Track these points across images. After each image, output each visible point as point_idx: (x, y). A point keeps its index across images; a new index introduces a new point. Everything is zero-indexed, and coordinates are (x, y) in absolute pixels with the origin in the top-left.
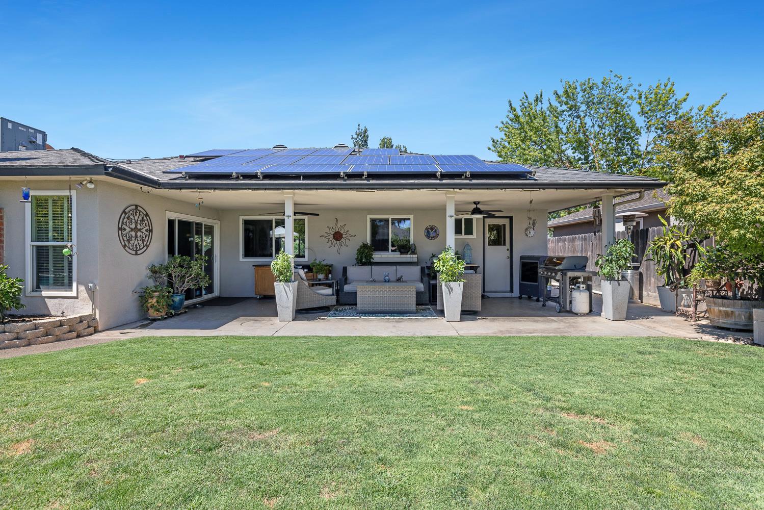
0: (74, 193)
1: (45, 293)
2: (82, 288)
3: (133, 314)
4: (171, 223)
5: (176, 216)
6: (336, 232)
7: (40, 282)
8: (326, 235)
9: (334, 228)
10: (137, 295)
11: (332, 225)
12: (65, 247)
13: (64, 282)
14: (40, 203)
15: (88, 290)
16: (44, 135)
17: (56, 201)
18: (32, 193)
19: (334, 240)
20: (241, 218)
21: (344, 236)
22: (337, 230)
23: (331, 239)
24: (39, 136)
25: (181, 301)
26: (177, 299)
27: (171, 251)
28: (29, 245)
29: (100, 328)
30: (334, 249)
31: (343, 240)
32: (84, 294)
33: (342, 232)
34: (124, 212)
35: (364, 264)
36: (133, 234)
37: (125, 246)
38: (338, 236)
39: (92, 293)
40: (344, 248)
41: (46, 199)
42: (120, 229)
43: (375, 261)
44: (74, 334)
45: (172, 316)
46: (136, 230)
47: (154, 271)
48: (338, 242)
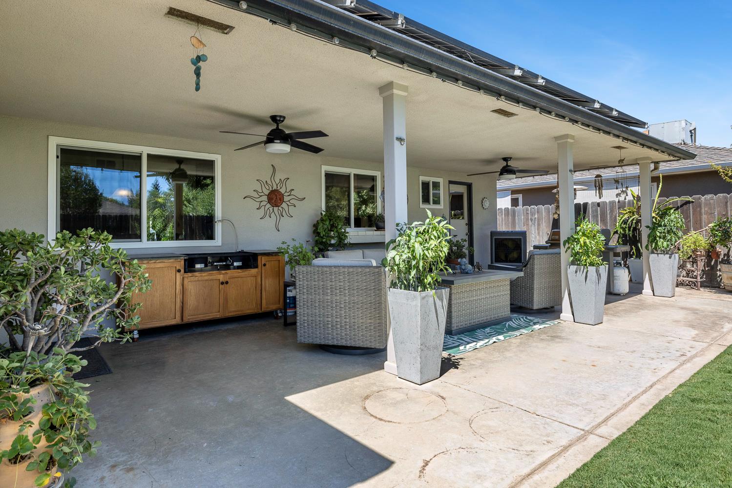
6: (272, 191)
8: (255, 195)
9: (269, 182)
11: (266, 176)
19: (268, 206)
20: (54, 143)
21: (286, 199)
22: (275, 187)
23: (263, 203)
30: (270, 222)
31: (284, 205)
33: (283, 191)
38: (275, 198)
40: (285, 220)
48: (276, 209)
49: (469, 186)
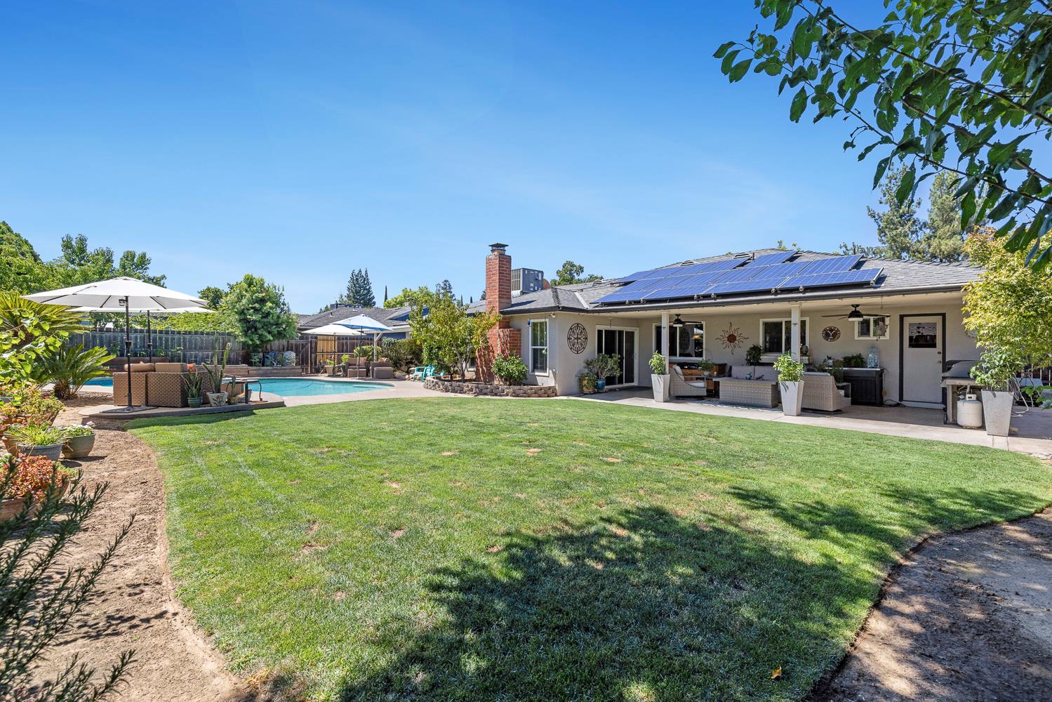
0: (547, 320)
1: (536, 373)
2: (551, 371)
3: (576, 389)
4: (600, 332)
5: (603, 328)
6: (730, 335)
7: (535, 368)
8: (721, 337)
9: (729, 331)
10: (578, 378)
11: (727, 329)
12: (544, 349)
13: (543, 369)
14: (535, 325)
15: (553, 373)
16: (542, 272)
17: (541, 323)
18: (532, 321)
19: (728, 342)
21: (737, 338)
22: (731, 333)
23: (725, 341)
24: (540, 274)
25: (603, 386)
26: (600, 382)
27: (600, 350)
28: (531, 347)
29: (558, 394)
30: (729, 350)
31: (736, 342)
32: (551, 375)
33: (736, 335)
34: (571, 328)
35: (752, 364)
36: (576, 341)
37: (571, 349)
38: (732, 338)
39: (554, 374)
40: (737, 350)
41: (537, 323)
42: (568, 339)
43: (761, 361)
44: (546, 395)
45: (595, 393)
46: (578, 338)
47: (588, 364)
48: (732, 344)
49: (944, 315)
